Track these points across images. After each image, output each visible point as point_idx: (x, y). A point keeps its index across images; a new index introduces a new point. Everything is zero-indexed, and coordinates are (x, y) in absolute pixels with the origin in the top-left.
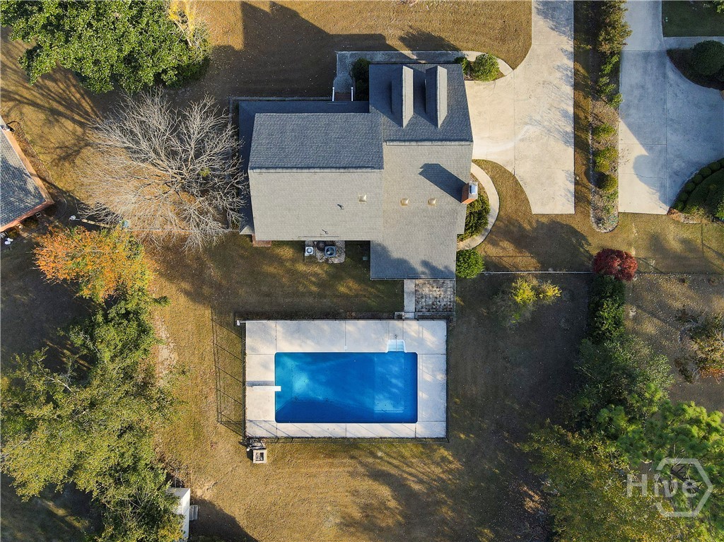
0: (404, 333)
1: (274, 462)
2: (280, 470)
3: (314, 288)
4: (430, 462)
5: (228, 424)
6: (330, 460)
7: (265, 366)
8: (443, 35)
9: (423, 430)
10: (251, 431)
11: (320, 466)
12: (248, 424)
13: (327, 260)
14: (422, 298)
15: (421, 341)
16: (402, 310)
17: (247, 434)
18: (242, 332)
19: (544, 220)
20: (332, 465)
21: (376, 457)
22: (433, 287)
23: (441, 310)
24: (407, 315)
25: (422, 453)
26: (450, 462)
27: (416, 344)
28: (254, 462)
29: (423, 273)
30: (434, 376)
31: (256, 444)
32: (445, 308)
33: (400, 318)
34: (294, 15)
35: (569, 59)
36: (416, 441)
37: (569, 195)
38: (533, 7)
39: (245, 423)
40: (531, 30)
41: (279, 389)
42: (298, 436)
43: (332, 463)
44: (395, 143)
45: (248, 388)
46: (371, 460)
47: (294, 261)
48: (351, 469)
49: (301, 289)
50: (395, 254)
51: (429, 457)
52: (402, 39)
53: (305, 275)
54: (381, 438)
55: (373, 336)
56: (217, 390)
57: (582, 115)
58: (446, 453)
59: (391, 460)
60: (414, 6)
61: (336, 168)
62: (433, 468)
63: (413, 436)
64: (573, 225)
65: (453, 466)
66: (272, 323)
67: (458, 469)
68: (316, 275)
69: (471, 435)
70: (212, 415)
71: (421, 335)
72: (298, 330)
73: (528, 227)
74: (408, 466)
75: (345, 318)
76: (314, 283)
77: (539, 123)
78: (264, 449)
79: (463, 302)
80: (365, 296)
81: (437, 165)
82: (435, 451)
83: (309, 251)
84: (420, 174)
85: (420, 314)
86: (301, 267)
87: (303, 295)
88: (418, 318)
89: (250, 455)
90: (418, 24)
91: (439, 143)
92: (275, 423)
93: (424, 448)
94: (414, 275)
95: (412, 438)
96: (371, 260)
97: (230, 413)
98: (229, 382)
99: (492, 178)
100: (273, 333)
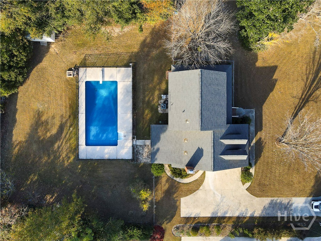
0: (126, 140)
1: (67, 81)
2: (63, 83)
3: (147, 99)
4: (68, 152)
5: (85, 59)
6: (68, 106)
7: (111, 76)
8: (262, 157)
9: (82, 149)
10: (82, 70)
11: (65, 101)
12: (84, 68)
13: (160, 105)
14: (143, 148)
15: (123, 148)
16: (137, 139)
17: (80, 68)
18: (127, 66)
19: (178, 203)
20: (66, 107)
21: (70, 127)
22: (147, 153)
23: (137, 157)
24: (134, 141)
25: (72, 148)
26: (67, 161)
27: (122, 145)
28: (67, 71)
29: (154, 149)
30: (107, 154)
31: (75, 72)
32: (138, 159)
33: (133, 138)
34: (272, 90)
35: (251, 214)
36: (77, 146)
37: (189, 215)
38: (274, 198)
39: (85, 67)
40: (264, 197)
41: (101, 83)
42: (79, 91)
43: (67, 107)
44: (213, 136)
45: (101, 69)
46: (68, 125)
47: (160, 89)
48: (64, 115)
49: (147, 93)
50: (162, 136)
51: (70, 151)
52: (260, 139)
53: (153, 94)
54: (79, 129)
55: (125, 126)
56: (100, 54)
57: (225, 220)
58: (72, 159)
59: (68, 134)
60: (275, 144)
61: (201, 109)
62: (65, 153)
63: (79, 144)
64: (176, 216)
65: (66, 162)
66: (131, 80)
67: (64, 164)
68: (153, 99)
69: (80, 170)
70: (89, 52)
71: (125, 147)
72: (128, 92)
73: (175, 196)
74: (66, 142)
75: (133, 113)
76: (149, 99)
77: (222, 201)
78: (73, 76)
79: (141, 167)
80: (143, 122)
81: (202, 155)
82: (73, 154)
83: (164, 97)
84: (199, 147)
85: (135, 147)
86: (157, 93)
87: (144, 94)
88: (133, 146)
89: (71, 69)
90: (267, 146)
91: (212, 156)
92: (85, 81)
93: (74, 149)
94: (153, 144)
95: (78, 143)
96: (159, 125)
97: (90, 60)
98: (104, 60)
99: (197, 180)
100: (126, 80)
